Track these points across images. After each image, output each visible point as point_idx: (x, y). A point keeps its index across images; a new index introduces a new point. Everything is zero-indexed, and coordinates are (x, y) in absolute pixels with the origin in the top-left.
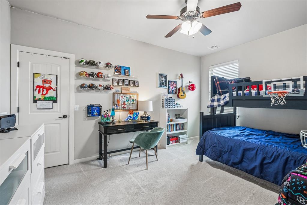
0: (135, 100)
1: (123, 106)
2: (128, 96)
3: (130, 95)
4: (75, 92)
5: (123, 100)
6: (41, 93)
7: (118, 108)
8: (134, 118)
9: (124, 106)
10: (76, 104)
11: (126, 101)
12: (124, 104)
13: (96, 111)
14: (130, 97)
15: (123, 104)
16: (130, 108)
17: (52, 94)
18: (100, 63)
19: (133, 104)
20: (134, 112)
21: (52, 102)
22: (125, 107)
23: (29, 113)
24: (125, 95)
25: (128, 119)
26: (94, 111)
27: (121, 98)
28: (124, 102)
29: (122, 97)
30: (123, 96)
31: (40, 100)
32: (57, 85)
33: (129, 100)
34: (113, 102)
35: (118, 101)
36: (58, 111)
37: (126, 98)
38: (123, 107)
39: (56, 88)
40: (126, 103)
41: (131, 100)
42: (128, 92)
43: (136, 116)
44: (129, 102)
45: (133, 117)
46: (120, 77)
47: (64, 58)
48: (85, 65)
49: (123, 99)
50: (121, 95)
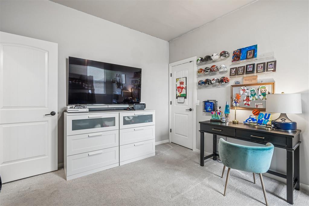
0: (267, 93)
1: (245, 102)
2: (254, 88)
3: (257, 87)
4: (197, 89)
5: (246, 94)
6: (179, 92)
7: (238, 104)
8: (260, 122)
9: (247, 103)
10: (198, 99)
11: (250, 95)
12: (248, 99)
13: (209, 107)
14: (258, 89)
15: (245, 99)
16: (257, 106)
17: (184, 92)
18: (212, 55)
19: (264, 100)
20: (261, 112)
21: (184, 98)
22: (248, 105)
23: (175, 105)
24: (248, 87)
25: (248, 121)
26: (208, 107)
27: (242, 92)
28: (248, 97)
29: (244, 90)
30: (246, 88)
31: (179, 97)
32: (186, 85)
33: (255, 94)
34: (232, 98)
35: (238, 96)
36: (187, 104)
37: (251, 91)
38: (245, 104)
39: (186, 87)
40: (251, 99)
41: (260, 93)
42: (253, 82)
43: (263, 119)
44: (256, 97)
45: (257, 120)
46: (241, 63)
47: (190, 62)
48: (201, 62)
49: (246, 92)
50: (242, 88)
